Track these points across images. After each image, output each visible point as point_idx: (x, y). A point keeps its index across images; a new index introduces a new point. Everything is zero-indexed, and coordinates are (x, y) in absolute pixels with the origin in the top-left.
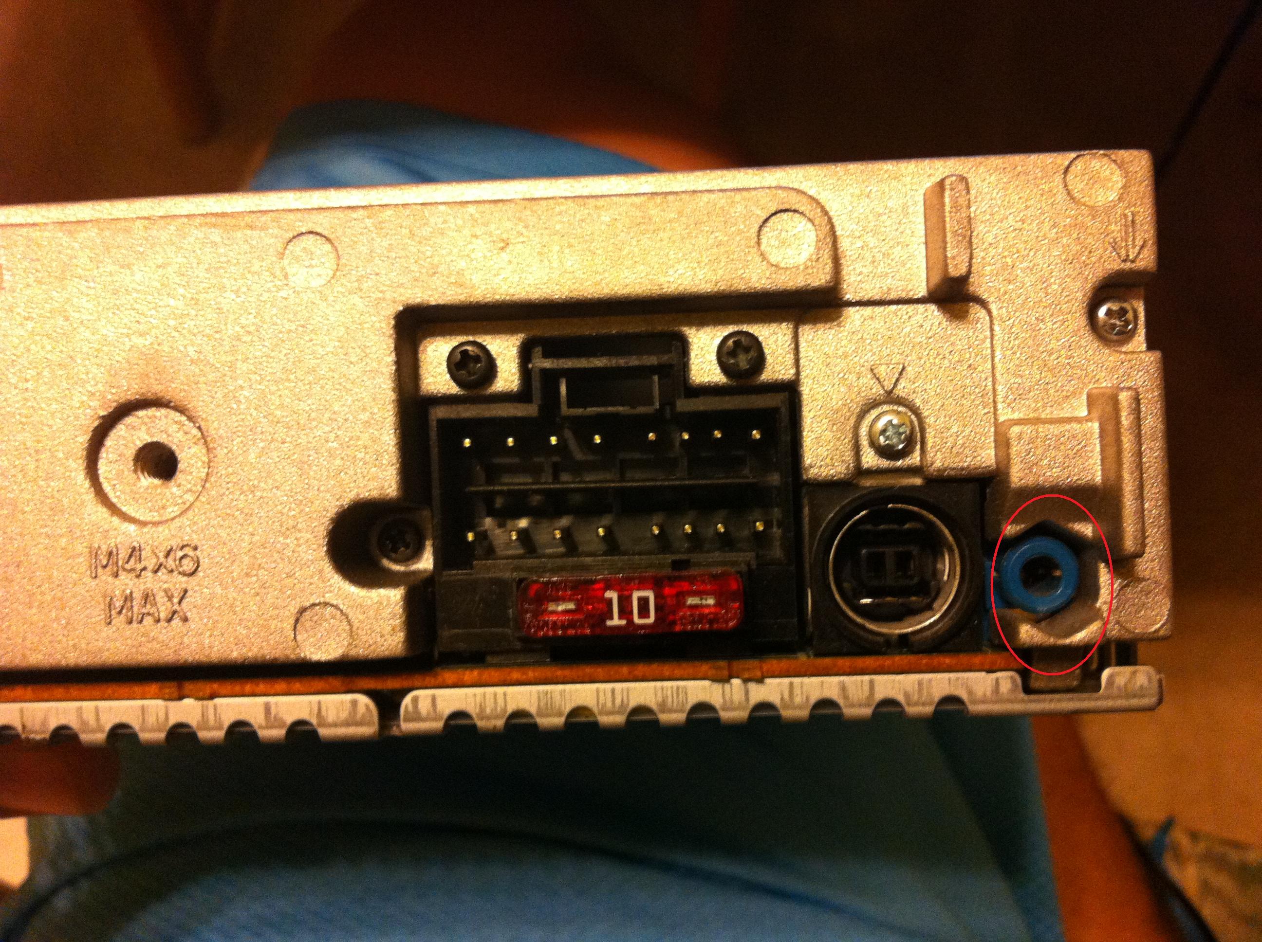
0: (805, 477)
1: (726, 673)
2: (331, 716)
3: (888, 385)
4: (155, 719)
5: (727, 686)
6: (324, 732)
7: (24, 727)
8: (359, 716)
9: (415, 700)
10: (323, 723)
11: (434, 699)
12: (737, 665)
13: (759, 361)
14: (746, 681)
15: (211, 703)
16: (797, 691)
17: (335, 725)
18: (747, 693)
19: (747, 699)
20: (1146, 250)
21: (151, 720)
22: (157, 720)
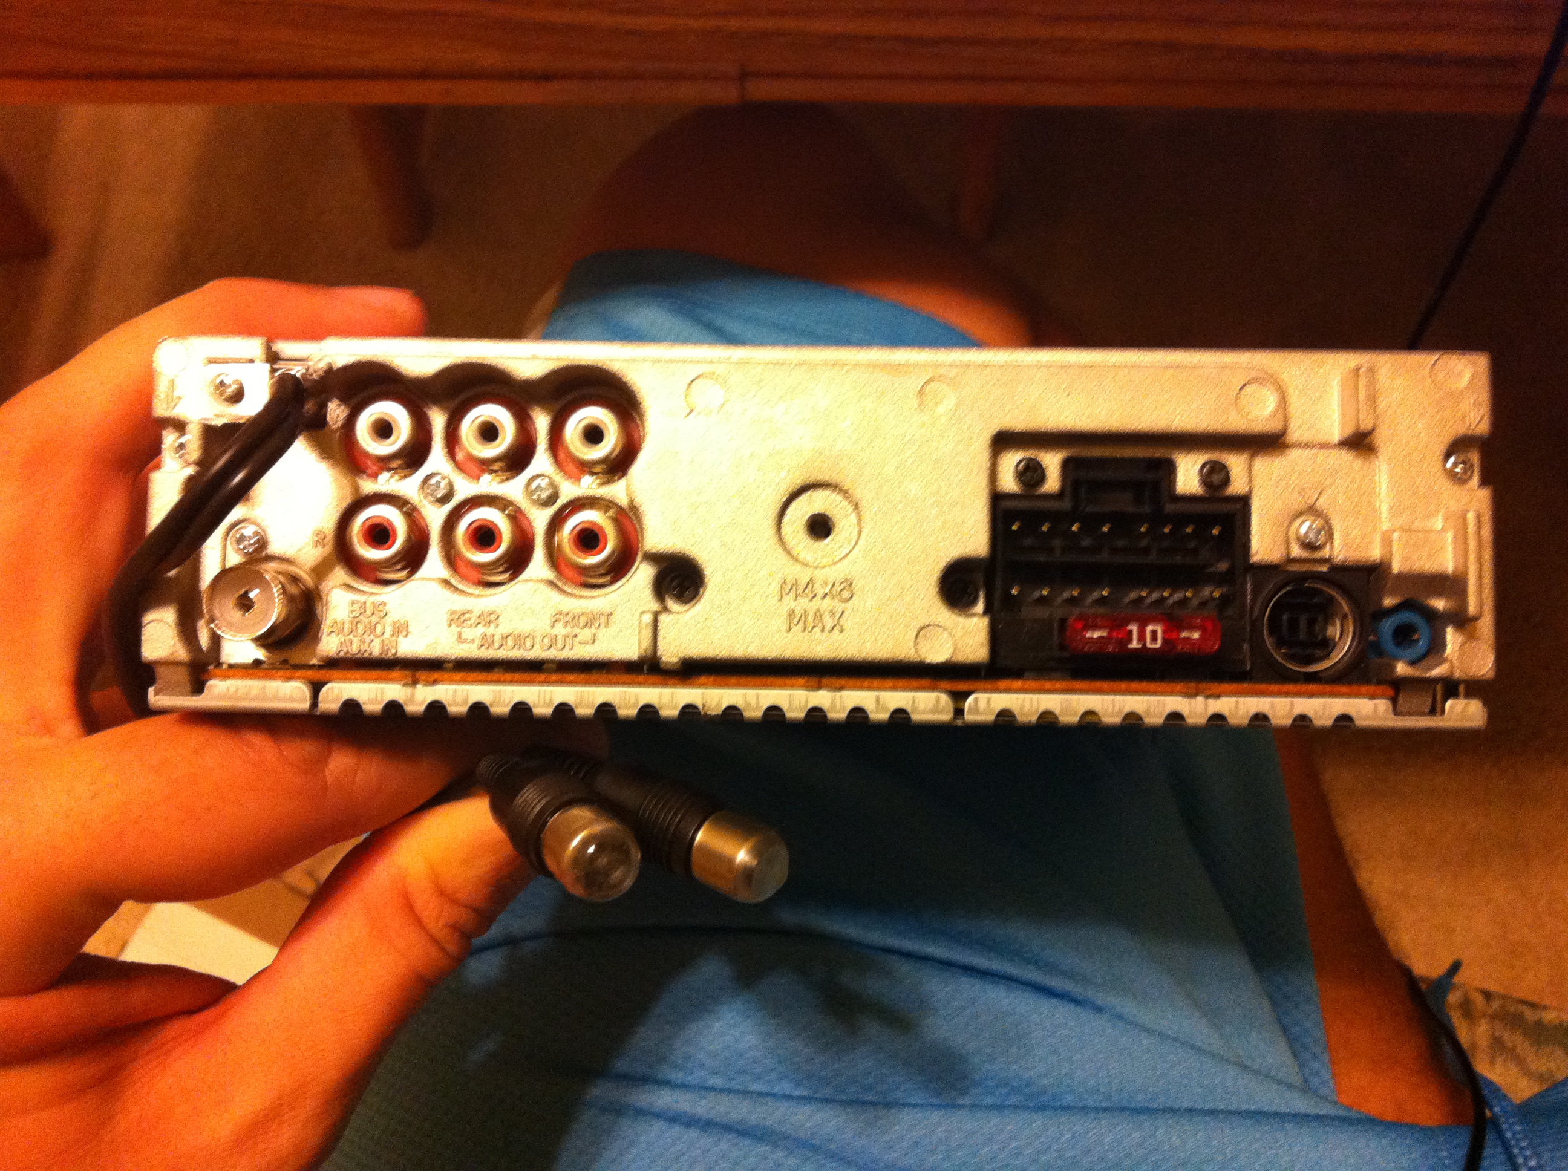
0: (1251, 562)
1: (1194, 691)
2: (922, 706)
3: (1311, 502)
4: (798, 703)
5: (1193, 701)
6: (916, 717)
7: (704, 706)
8: (941, 707)
9: (976, 700)
10: (915, 709)
11: (989, 700)
12: (1202, 686)
13: (1227, 481)
14: (1208, 697)
15: (838, 694)
16: (1241, 706)
17: (923, 712)
18: (1206, 706)
19: (1206, 709)
20: (1483, 421)
21: (796, 703)
22: (800, 703)
